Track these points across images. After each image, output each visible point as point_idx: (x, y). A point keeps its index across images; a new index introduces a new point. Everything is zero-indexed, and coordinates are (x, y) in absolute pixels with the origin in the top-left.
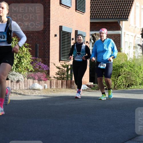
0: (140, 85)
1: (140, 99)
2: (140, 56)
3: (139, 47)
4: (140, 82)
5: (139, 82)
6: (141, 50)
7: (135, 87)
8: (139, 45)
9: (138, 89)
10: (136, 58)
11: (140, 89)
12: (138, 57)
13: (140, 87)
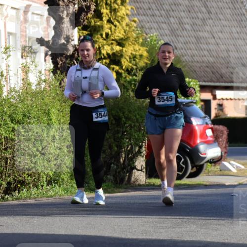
0: (48, 184)
1: (53, 233)
2: (45, 81)
3: (43, 49)
4: (51, 174)
5: (47, 175)
6: (49, 59)
7: (34, 191)
8: (41, 41)
9: (44, 200)
10: (34, 87)
11: (51, 200)
12: (39, 84)
13: (51, 193)
